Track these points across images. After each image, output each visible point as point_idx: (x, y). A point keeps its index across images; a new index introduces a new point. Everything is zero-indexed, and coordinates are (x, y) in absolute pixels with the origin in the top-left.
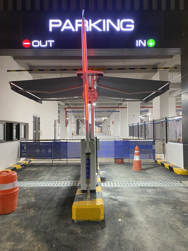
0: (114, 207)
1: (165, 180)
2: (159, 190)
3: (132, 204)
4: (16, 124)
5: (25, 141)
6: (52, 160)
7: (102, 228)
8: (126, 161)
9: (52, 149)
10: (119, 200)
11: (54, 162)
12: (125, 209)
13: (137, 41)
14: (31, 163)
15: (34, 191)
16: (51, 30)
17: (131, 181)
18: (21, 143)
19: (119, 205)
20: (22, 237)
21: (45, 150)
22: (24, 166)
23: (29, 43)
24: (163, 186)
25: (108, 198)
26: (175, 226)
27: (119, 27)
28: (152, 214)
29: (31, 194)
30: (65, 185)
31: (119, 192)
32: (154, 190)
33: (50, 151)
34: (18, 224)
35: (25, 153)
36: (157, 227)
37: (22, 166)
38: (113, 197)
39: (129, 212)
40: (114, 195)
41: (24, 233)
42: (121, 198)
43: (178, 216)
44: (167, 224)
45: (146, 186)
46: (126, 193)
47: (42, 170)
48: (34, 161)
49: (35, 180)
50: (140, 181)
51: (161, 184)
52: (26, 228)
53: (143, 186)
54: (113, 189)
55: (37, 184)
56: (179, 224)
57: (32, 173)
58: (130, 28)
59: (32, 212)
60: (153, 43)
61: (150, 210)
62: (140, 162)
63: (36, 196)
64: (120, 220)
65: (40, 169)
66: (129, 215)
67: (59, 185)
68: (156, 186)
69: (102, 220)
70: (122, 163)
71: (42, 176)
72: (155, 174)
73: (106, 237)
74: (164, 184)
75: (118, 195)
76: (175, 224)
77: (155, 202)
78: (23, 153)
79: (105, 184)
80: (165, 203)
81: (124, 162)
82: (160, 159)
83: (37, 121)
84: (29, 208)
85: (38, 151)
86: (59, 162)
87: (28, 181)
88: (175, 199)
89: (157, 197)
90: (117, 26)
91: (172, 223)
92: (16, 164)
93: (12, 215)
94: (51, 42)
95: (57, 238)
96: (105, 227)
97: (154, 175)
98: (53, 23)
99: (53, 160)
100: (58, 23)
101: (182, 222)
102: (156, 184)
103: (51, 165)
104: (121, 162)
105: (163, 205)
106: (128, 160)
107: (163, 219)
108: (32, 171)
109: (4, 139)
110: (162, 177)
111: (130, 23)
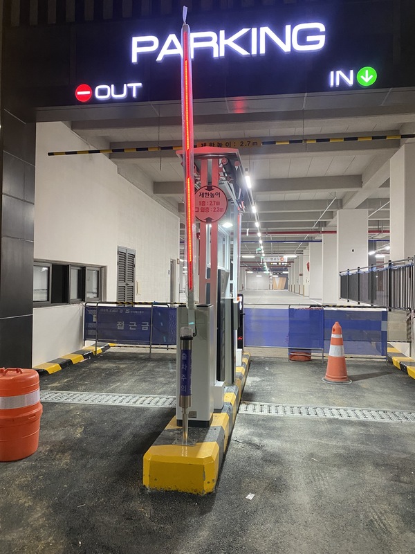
0: (250, 465)
1: (396, 407)
2: (372, 431)
3: (296, 459)
4: (79, 268)
5: (95, 305)
6: (151, 348)
7: (203, 513)
8: (315, 355)
9: (150, 324)
10: (267, 448)
11: (153, 351)
12: (272, 470)
13: (332, 73)
14: (108, 351)
15: (87, 415)
16: (134, 59)
17: (312, 405)
18: (87, 308)
19: (262, 459)
20: (23, 516)
21: (135, 325)
22: (91, 357)
23: (88, 93)
24: (387, 420)
25: (245, 442)
26: (382, 525)
27: (289, 42)
28: (333, 488)
29: (80, 420)
30: (160, 405)
31: (273, 428)
32: (362, 430)
33: (145, 327)
34: (27, 486)
35: (95, 329)
36: (334, 523)
37: (85, 357)
38: (256, 440)
39: (279, 479)
40: (260, 435)
41: (30, 506)
42: (272, 444)
43: (397, 499)
44: (362, 516)
45: (345, 417)
46: (289, 432)
47: (123, 369)
48: (114, 348)
49: (101, 390)
50: (334, 404)
51: (384, 415)
52: (38, 496)
53: (337, 417)
54: (263, 420)
55: (101, 398)
56: (392, 522)
57: (99, 375)
58: (317, 42)
59: (65, 460)
60: (371, 76)
61: (332, 478)
62: (342, 360)
63: (88, 425)
64: (250, 497)
65: (122, 366)
66: (277, 486)
67: (145, 405)
68: (370, 419)
69: (210, 493)
70: (308, 360)
71: (119, 381)
72: (378, 390)
73: (204, 534)
74: (392, 416)
75: (270, 436)
76: (381, 520)
77: (351, 460)
78: (90, 329)
79: (250, 407)
80: (377, 465)
81: (312, 358)
82: (402, 355)
83: (127, 262)
84: (63, 452)
85: (120, 326)
86: (165, 351)
87: (85, 390)
88: (404, 456)
89: (362, 447)
90: (284, 41)
91: (376, 517)
92: (75, 353)
93: (24, 464)
94: (135, 86)
95: (94, 525)
96: (209, 511)
97: (374, 393)
98: (140, 45)
99: (152, 346)
100: (150, 44)
101: (403, 516)
102: (372, 416)
103: (148, 358)
104: (304, 358)
105: (370, 468)
106: (321, 354)
107: (355, 504)
108: (103, 370)
109: (48, 300)
110: (392, 399)
111: (315, 32)
